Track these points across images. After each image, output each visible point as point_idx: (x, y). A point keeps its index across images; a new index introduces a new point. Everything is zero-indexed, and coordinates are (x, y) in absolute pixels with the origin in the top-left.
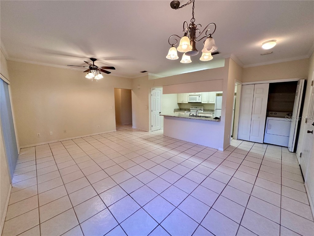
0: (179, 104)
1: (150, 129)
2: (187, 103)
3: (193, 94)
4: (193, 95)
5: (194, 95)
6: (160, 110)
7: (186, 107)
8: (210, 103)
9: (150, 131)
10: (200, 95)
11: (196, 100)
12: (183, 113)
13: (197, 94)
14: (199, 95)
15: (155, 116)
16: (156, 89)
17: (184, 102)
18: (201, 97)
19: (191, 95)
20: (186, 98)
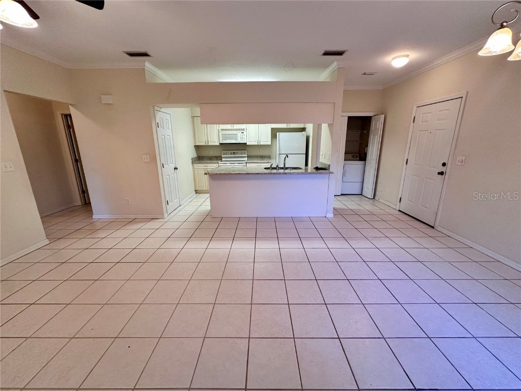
0: (197, 148)
1: (165, 211)
2: (218, 144)
3: (228, 126)
4: (229, 130)
5: (231, 130)
6: (174, 163)
7: (212, 153)
8: (262, 143)
9: (166, 215)
10: (244, 130)
11: (236, 139)
12: (215, 165)
13: (236, 126)
14: (242, 130)
15: (168, 177)
16: (163, 110)
17: (210, 144)
18: (245, 133)
19: (226, 130)
20: (215, 135)
